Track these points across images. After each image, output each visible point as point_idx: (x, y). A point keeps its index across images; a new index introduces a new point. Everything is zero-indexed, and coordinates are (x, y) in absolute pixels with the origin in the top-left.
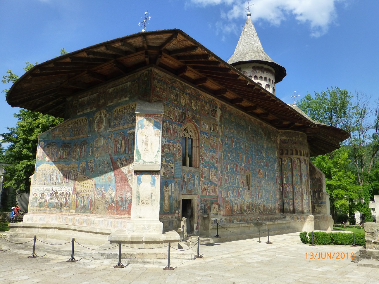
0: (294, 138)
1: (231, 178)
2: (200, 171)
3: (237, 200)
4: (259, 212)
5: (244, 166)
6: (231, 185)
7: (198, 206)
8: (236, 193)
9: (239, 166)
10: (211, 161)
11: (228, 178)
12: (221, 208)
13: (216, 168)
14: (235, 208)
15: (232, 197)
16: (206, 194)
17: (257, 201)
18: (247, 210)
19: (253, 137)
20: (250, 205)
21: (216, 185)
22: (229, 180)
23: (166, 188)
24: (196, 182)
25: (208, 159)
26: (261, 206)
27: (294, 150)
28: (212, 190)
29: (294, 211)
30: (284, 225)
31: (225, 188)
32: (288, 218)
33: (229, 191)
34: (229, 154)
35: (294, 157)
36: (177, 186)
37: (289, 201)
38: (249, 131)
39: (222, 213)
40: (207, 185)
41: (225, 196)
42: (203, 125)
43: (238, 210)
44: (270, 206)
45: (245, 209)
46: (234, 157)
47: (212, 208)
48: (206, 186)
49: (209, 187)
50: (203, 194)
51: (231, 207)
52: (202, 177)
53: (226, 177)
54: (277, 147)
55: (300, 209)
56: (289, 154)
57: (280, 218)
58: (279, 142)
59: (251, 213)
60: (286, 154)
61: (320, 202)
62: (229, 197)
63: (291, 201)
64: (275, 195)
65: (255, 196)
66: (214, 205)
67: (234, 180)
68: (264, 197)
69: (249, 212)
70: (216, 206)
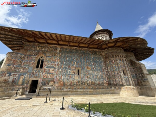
0: (110, 51)
1: (64, 71)
2: (44, 69)
3: (69, 80)
4: (87, 85)
5: (75, 66)
6: (64, 73)
7: (40, 82)
8: (68, 77)
9: (71, 66)
10: (52, 65)
12: (56, 83)
13: (55, 68)
14: (67, 83)
15: (65, 78)
16: (46, 77)
17: (86, 80)
18: (77, 84)
19: (82, 55)
20: (80, 82)
21: (53, 74)
23: (22, 76)
24: (40, 73)
25: (49, 65)
26: (89, 82)
27: (112, 56)
28: (51, 76)
29: (116, 85)
30: (108, 92)
31: (60, 75)
32: (113, 88)
33: (63, 76)
34: (64, 62)
35: (112, 59)
36: (29, 75)
37: (113, 79)
38: (79, 53)
39: (56, 85)
40: (48, 74)
41: (60, 78)
42: (48, 54)
43: (69, 84)
44: (98, 82)
45: (75, 83)
46: (67, 63)
47: (49, 83)
48: (46, 75)
49: (48, 75)
50: (44, 78)
51: (63, 83)
52: (45, 71)
54: (103, 57)
55: (121, 83)
56: (109, 58)
57: (107, 88)
58: (104, 55)
59: (80, 85)
60: (108, 58)
61: (144, 79)
62: (62, 78)
63: (114, 79)
64: (102, 77)
65: (84, 78)
66: (50, 82)
67: (67, 72)
68: (92, 78)
69: (78, 85)
70: (52, 82)
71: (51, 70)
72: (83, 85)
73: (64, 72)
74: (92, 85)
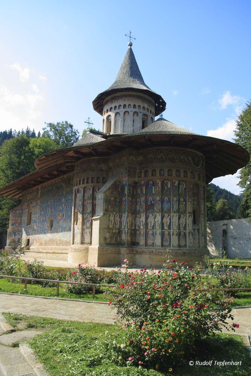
10: (35, 219)
14: (43, 242)
18: (49, 243)
24: (30, 231)
42: (33, 203)
49: (33, 233)
52: (32, 228)
53: (40, 225)
59: (51, 245)
70: (35, 241)
71: (35, 225)
72: (53, 244)
73: (42, 227)
74: (60, 244)
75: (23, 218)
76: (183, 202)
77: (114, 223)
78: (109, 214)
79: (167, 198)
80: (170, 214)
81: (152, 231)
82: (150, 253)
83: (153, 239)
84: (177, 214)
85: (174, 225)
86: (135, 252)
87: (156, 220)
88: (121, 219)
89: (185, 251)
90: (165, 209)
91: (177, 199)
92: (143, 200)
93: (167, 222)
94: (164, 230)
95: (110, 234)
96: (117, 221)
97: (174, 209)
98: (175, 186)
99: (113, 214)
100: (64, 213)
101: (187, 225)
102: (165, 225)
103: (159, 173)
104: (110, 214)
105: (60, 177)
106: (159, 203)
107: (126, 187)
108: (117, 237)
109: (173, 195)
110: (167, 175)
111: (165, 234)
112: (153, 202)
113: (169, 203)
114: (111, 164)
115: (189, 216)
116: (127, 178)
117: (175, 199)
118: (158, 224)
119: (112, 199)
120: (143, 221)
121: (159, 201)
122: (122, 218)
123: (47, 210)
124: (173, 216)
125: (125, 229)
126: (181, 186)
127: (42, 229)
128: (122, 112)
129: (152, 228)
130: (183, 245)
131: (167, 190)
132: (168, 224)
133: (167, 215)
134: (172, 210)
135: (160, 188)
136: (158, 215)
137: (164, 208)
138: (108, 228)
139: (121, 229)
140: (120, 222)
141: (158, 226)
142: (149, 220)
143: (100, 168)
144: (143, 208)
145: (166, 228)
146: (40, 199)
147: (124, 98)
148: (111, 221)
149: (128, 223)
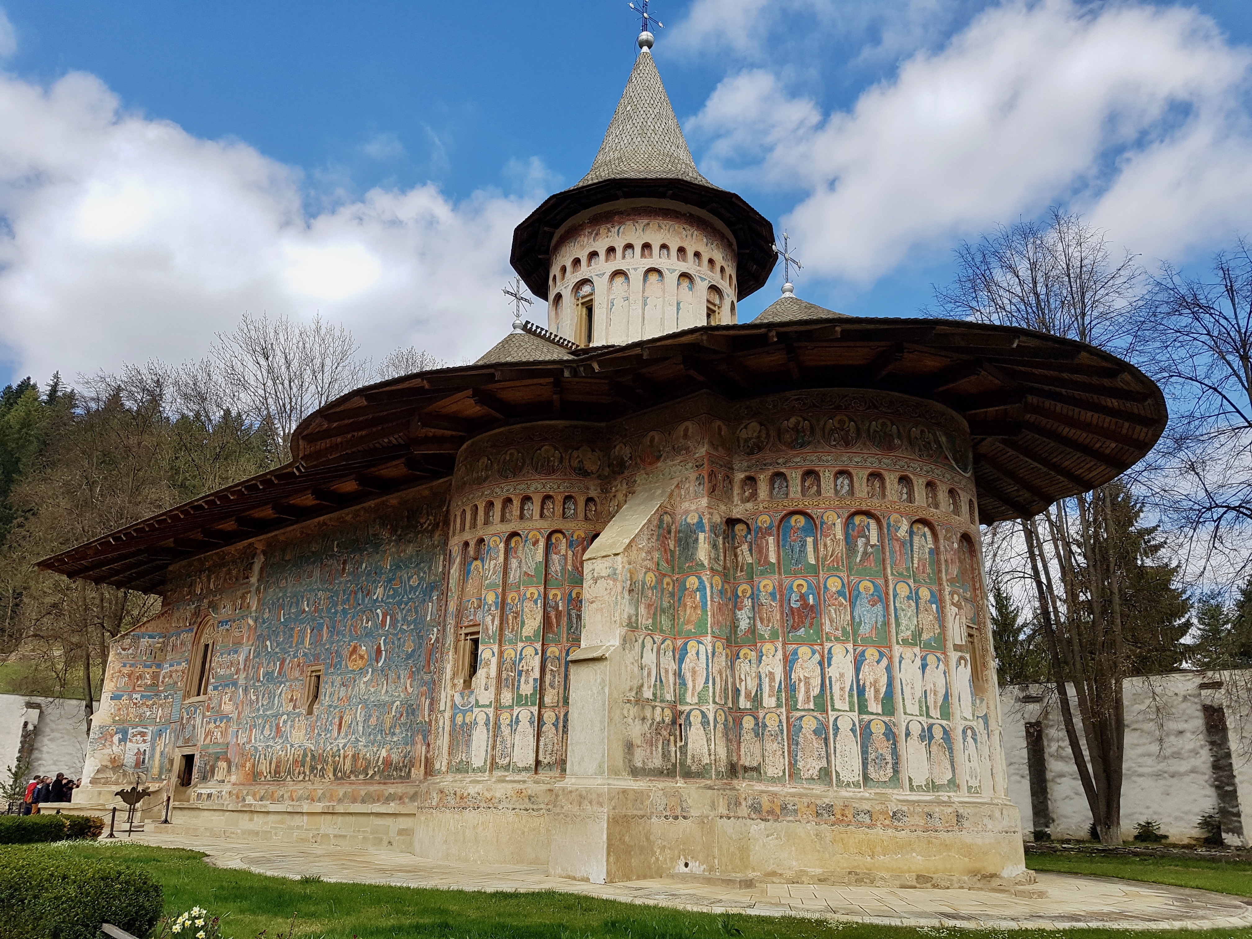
1: (263, 696)
2: (209, 697)
3: (272, 747)
4: (334, 773)
5: (305, 655)
7: (197, 765)
8: (271, 731)
9: (289, 660)
10: (228, 672)
11: (257, 699)
12: (233, 769)
13: (236, 684)
14: (264, 767)
16: (211, 739)
17: (331, 743)
18: (297, 771)
19: (345, 563)
20: (307, 756)
21: (229, 719)
22: (258, 703)
23: (159, 740)
24: (198, 720)
25: (222, 672)
26: (345, 757)
28: (222, 734)
31: (247, 723)
33: (255, 726)
34: (268, 643)
36: (173, 735)
39: (233, 779)
41: (245, 739)
42: (225, 607)
43: (270, 772)
44: (384, 753)
45: (289, 768)
46: (279, 644)
47: (216, 771)
49: (216, 727)
50: (206, 742)
52: (207, 709)
53: (254, 698)
59: (307, 779)
62: (253, 741)
65: (327, 730)
66: (219, 764)
67: (270, 698)
68: (361, 728)
69: (301, 778)
70: (223, 765)
71: (226, 698)
72: (315, 776)
73: (260, 704)
74: (353, 778)
75: (166, 668)
76: (932, 603)
77: (656, 681)
78: (640, 641)
79: (870, 585)
80: (886, 651)
81: (815, 717)
82: (818, 814)
83: (823, 753)
84: (917, 650)
85: (911, 697)
86: (744, 810)
87: (832, 672)
88: (681, 661)
89: (961, 811)
90: (865, 630)
91: (911, 592)
92: (770, 589)
93: (875, 683)
94: (866, 717)
95: (646, 727)
96: (667, 671)
97: (902, 628)
98: (897, 540)
99: (654, 643)
100: (382, 642)
101: (954, 701)
102: (870, 694)
103: (833, 486)
104: (643, 642)
105: (364, 505)
106: (841, 605)
107: (701, 536)
108: (669, 741)
109: (892, 574)
110: (864, 495)
111: (871, 733)
112: (811, 596)
113: (879, 607)
114: (622, 450)
115: (959, 663)
116: (704, 502)
117: (903, 590)
118: (842, 689)
119: (651, 578)
120: (771, 675)
121: (840, 593)
122: (687, 660)
123: (291, 636)
124: (901, 658)
125: (704, 708)
126: (916, 539)
127: (261, 712)
128: (635, 269)
129: (815, 704)
130: (946, 782)
131: (865, 553)
132: (883, 690)
133: (877, 654)
134: (897, 634)
135: (842, 544)
136: (838, 650)
137: (860, 623)
138: (639, 701)
139: (680, 708)
140: (679, 674)
141: (842, 698)
142: (798, 673)
143: (575, 463)
144: (769, 621)
145: (874, 707)
146: (258, 590)
147: (646, 221)
148: (645, 673)
149: (714, 679)
